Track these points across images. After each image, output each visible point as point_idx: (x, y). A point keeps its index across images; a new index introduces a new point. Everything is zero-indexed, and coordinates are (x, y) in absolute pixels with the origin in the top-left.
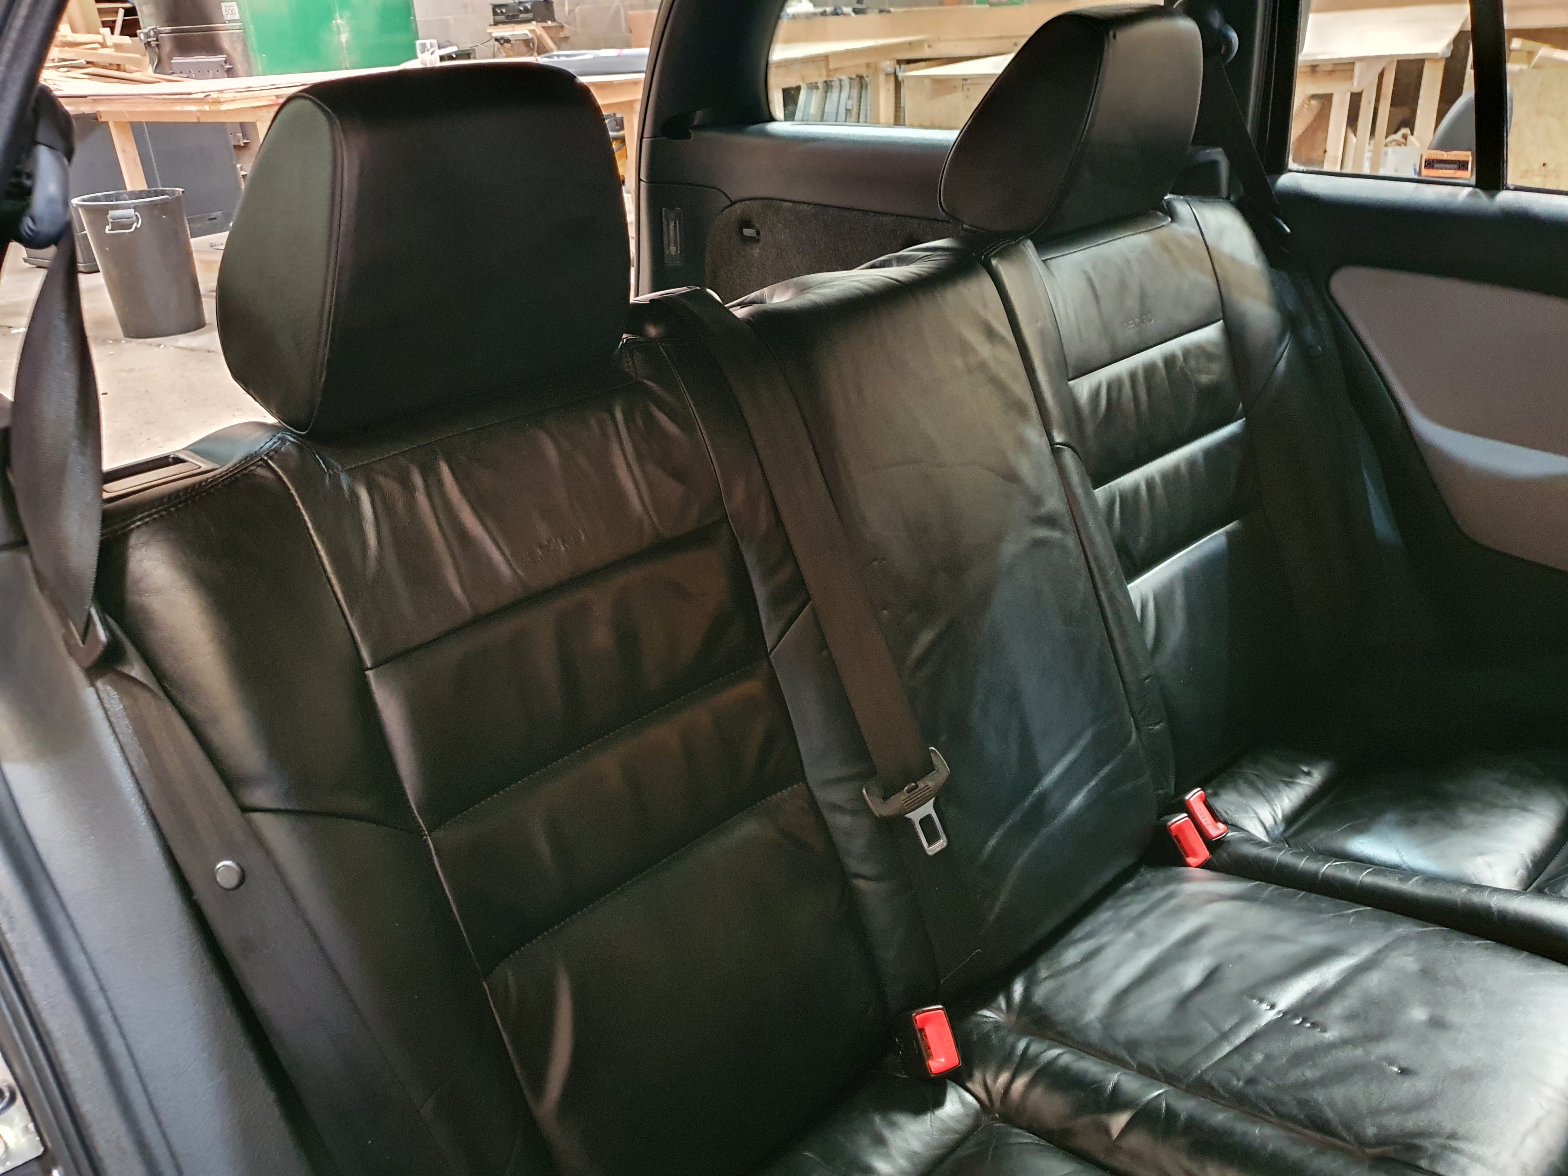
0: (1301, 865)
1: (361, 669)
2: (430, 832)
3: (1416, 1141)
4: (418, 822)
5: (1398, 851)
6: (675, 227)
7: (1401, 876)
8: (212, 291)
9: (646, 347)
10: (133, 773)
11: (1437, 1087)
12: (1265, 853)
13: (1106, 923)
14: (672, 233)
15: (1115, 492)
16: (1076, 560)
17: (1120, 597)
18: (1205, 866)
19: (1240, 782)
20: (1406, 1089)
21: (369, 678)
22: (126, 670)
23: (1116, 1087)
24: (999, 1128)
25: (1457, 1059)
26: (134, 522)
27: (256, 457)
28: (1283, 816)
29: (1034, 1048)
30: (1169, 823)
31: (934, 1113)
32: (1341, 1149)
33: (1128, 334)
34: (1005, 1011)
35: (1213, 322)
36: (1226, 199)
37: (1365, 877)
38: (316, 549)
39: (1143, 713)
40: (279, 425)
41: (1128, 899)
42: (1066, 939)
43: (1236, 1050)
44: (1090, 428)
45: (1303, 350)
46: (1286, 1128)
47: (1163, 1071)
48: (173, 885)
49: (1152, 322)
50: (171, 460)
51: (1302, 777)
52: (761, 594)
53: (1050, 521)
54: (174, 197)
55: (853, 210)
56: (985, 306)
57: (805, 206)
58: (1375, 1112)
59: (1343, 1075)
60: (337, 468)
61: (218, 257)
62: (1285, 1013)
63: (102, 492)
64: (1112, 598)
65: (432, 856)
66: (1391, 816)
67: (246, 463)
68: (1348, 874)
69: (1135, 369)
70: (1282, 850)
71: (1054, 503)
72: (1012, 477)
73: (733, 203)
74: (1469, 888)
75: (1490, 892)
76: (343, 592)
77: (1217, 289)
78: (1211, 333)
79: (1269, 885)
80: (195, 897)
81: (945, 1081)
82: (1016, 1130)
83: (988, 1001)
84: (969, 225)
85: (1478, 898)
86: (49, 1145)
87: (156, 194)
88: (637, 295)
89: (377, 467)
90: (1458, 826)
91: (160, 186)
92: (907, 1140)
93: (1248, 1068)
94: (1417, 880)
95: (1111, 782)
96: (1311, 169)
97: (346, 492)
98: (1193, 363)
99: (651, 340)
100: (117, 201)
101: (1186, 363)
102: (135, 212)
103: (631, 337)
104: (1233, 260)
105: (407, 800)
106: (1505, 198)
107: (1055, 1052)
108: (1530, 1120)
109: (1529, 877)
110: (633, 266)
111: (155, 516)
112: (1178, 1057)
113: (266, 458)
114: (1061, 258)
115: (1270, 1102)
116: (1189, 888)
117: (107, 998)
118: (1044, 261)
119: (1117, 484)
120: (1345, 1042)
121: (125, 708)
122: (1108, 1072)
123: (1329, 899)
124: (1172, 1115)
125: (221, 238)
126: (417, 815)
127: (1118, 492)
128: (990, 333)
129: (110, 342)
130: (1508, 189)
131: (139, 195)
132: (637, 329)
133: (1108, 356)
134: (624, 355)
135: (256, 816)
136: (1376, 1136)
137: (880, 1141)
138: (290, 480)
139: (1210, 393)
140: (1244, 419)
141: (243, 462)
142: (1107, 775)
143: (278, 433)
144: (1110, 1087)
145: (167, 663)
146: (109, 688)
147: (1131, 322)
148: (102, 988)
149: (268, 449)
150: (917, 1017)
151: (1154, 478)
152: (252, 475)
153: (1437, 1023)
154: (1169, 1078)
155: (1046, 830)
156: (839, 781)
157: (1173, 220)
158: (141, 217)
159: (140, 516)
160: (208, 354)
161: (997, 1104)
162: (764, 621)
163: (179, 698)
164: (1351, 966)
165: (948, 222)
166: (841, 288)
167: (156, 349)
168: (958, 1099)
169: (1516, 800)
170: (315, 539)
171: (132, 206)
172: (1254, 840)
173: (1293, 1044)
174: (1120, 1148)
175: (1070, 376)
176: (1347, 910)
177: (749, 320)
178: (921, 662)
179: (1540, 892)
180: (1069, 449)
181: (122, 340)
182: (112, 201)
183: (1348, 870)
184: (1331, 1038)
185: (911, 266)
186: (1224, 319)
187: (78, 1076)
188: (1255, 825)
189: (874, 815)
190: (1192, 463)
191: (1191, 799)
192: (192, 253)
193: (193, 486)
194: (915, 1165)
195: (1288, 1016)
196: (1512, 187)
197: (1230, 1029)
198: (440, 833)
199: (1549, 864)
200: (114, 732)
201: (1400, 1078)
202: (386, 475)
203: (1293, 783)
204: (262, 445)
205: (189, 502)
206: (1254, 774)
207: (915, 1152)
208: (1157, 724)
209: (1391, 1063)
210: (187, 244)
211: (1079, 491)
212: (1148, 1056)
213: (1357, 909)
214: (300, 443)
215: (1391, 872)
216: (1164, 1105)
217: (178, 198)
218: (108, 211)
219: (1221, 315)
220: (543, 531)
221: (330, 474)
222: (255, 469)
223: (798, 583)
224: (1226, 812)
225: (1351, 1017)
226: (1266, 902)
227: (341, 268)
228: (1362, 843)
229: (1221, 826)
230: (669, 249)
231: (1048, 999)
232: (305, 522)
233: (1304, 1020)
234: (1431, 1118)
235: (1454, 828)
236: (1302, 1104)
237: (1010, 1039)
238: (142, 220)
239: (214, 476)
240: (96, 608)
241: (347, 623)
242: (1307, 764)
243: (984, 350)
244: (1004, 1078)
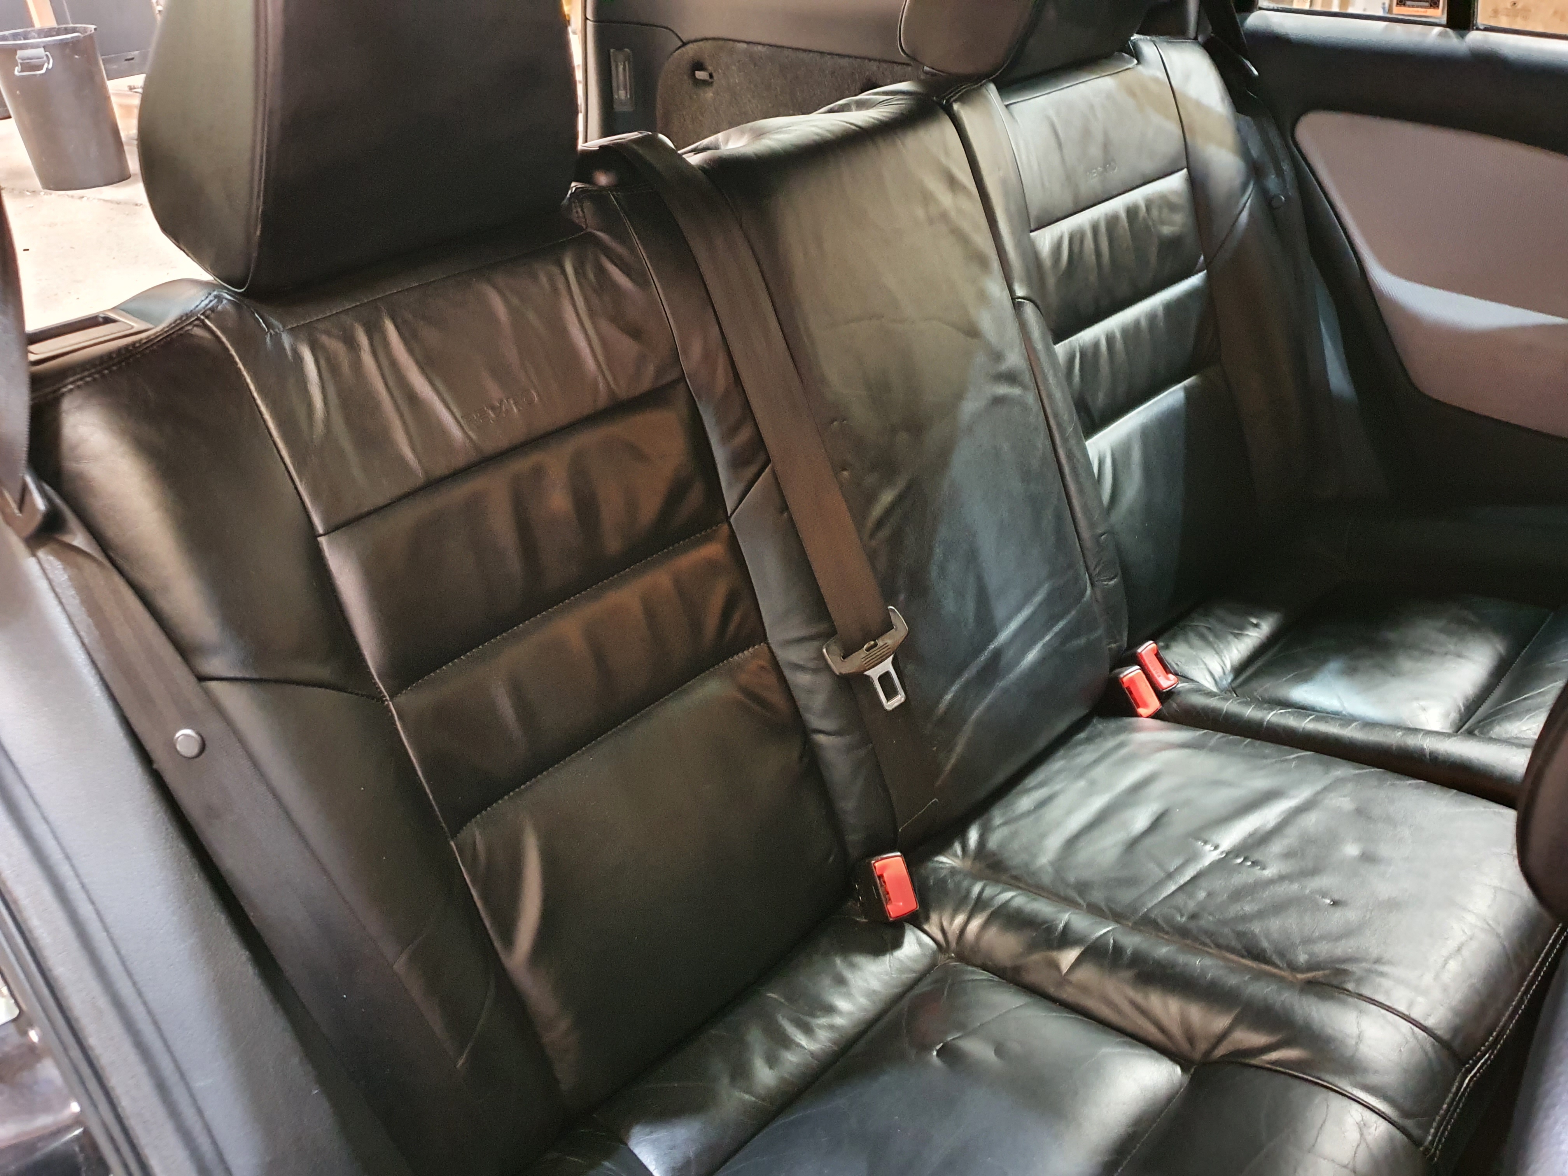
0: (1248, 714)
1: (313, 535)
2: (391, 697)
3: (1344, 966)
4: (379, 688)
5: (1339, 698)
6: (624, 69)
7: (1342, 722)
8: (132, 139)
9: (598, 197)
10: (83, 644)
11: (1365, 916)
12: (1213, 703)
13: (1059, 772)
14: (621, 77)
15: (1076, 347)
16: (1036, 418)
17: (1078, 455)
18: (1156, 716)
19: (1191, 635)
20: (1337, 919)
21: (322, 544)
22: (67, 539)
23: (1066, 926)
24: (955, 967)
25: (1384, 889)
26: (65, 386)
27: (191, 316)
28: (1232, 667)
29: (989, 892)
30: (1122, 676)
31: (892, 955)
32: (1273, 976)
33: (1091, 183)
34: (960, 856)
35: (1178, 170)
36: (1194, 39)
37: (1307, 724)
38: (260, 412)
39: (1097, 570)
40: (215, 282)
41: (1080, 749)
42: (1019, 788)
43: (1181, 888)
44: (1051, 281)
45: (1266, 199)
46: (1225, 959)
47: (1111, 909)
48: (132, 754)
49: (1116, 170)
50: (101, 320)
51: (1252, 629)
52: (720, 455)
53: (1011, 377)
54: (86, 34)
55: (810, 51)
56: (947, 153)
57: (760, 47)
58: (1307, 941)
59: (1279, 908)
60: (279, 329)
61: (136, 101)
62: (1228, 853)
63: (27, 353)
64: (1070, 456)
65: (395, 721)
66: (1334, 665)
67: (182, 323)
68: (1292, 721)
69: (1098, 220)
70: (1229, 700)
71: (1014, 359)
72: (973, 332)
73: (684, 44)
74: (1404, 732)
75: (1423, 735)
76: (292, 457)
77: (1182, 135)
78: (1176, 182)
79: (1216, 733)
80: (155, 766)
81: (903, 924)
82: (970, 968)
83: (943, 847)
84: (929, 67)
85: (1412, 741)
86: (24, 1007)
87: (67, 31)
88: (586, 141)
89: (321, 326)
90: (1397, 674)
91: (70, 22)
92: (866, 979)
93: (1192, 905)
94: (1356, 725)
95: (1066, 636)
96: (1281, 6)
97: (289, 353)
98: (1155, 213)
99: (602, 188)
100: (25, 39)
101: (1148, 213)
102: (45, 52)
103: (580, 185)
104: (1198, 105)
105: (367, 667)
106: (1475, 38)
107: (1008, 895)
108: (1452, 944)
109: (1461, 720)
110: (581, 112)
111: (88, 379)
112: (1126, 896)
113: (202, 317)
114: (1024, 102)
115: (1210, 934)
116: (1140, 737)
117: (73, 866)
118: (1007, 106)
119: (1077, 340)
120: (1281, 878)
121: (70, 579)
122: (1059, 912)
123: (1272, 745)
124: (1118, 950)
125: (139, 80)
126: (378, 681)
127: (1078, 348)
128: (952, 182)
129: (28, 193)
130: (1478, 29)
131: (49, 32)
132: (585, 177)
133: (1069, 206)
134: (573, 205)
135: (213, 685)
136: (1307, 962)
137: (841, 981)
138: (228, 339)
139: (1171, 245)
140: (1205, 271)
141: (178, 322)
142: (1062, 630)
143: (214, 291)
144: (1061, 926)
145: (111, 532)
146: (51, 558)
147: (1094, 171)
148: (68, 857)
149: (204, 308)
150: (876, 864)
151: (1114, 333)
152: (188, 335)
153: (1368, 858)
154: (1117, 916)
155: (1001, 684)
156: (800, 640)
157: (1139, 63)
158: (52, 56)
159: (71, 379)
160: (136, 207)
161: (953, 945)
162: (724, 484)
163: (126, 567)
164: (1291, 808)
165: (908, 65)
166: (798, 133)
167: (79, 201)
168: (915, 941)
169: (1451, 647)
170: (259, 402)
171: (43, 45)
172: (1204, 691)
173: (1234, 882)
174: (1070, 983)
175: (1032, 227)
176: (1290, 755)
177: (703, 167)
178: (880, 523)
179: (1470, 733)
180: (1031, 303)
181: (41, 192)
182: (20, 40)
183: (1292, 718)
184: (1270, 875)
185: (871, 110)
186: (1188, 168)
187: (48, 941)
188: (1205, 676)
189: (835, 674)
190: (1152, 317)
191: (1143, 653)
192: (109, 97)
193: (126, 348)
194: (874, 1002)
195: (1231, 856)
196: (1482, 27)
197: (1176, 870)
198: (401, 699)
199: (1480, 707)
200: (61, 603)
201: (1332, 909)
202: (328, 333)
203: (1241, 634)
204: (198, 304)
205: (124, 364)
206: (1206, 627)
207: (874, 991)
208: (1111, 579)
209: (1324, 896)
210: (104, 88)
211: (1039, 346)
212: (1098, 896)
213: (1299, 754)
214: (237, 301)
215: (1332, 718)
216: (1112, 941)
217: (91, 36)
218: (16, 51)
219: (1184, 163)
220: (494, 391)
221: (271, 334)
222: (191, 329)
223: (758, 443)
224: (1177, 664)
225: (1288, 855)
226: (1212, 750)
227: (271, 112)
228: (1306, 691)
229: (1171, 676)
230: (618, 93)
231: (1002, 845)
232: (247, 385)
233: (1246, 859)
234: (1359, 945)
235: (1393, 676)
236: (1240, 935)
237: (966, 883)
238: (53, 60)
239: (148, 337)
240: (31, 476)
241: (296, 488)
242: (1256, 617)
243: (946, 199)
244: (960, 919)
